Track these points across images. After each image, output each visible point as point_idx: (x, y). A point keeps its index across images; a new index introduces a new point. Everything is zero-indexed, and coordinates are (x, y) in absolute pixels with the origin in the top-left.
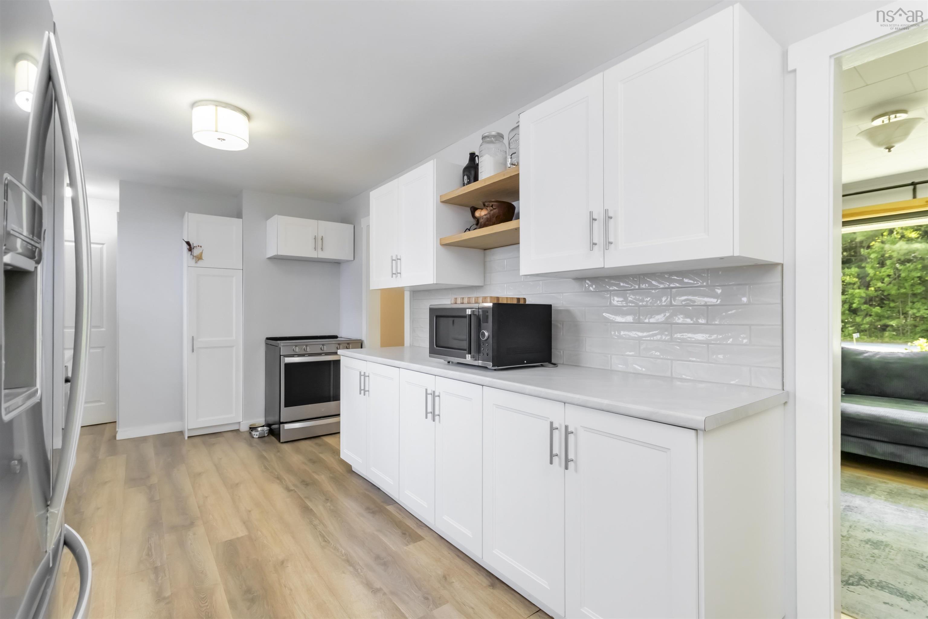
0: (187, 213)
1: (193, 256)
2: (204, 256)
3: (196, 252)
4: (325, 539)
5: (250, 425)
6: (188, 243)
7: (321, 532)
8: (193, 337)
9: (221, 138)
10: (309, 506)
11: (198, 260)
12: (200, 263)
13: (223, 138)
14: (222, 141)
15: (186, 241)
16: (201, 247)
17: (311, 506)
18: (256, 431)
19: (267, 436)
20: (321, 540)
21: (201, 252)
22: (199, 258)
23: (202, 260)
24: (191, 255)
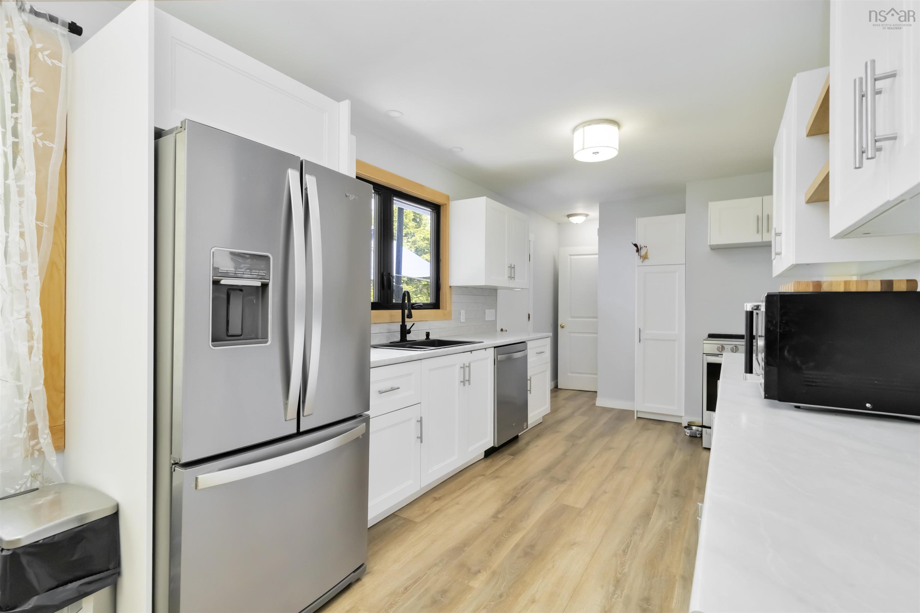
0: (637, 218)
1: (641, 256)
2: (649, 255)
3: (643, 252)
4: (627, 550)
5: (689, 422)
6: (636, 245)
7: (631, 542)
8: (640, 329)
9: (595, 152)
10: (652, 514)
11: (644, 260)
12: (647, 262)
13: (596, 152)
14: (596, 154)
15: (633, 243)
16: (646, 247)
17: (653, 516)
18: (691, 429)
19: (699, 437)
20: (622, 548)
21: (646, 251)
22: (645, 258)
23: (647, 259)
24: (639, 255)
